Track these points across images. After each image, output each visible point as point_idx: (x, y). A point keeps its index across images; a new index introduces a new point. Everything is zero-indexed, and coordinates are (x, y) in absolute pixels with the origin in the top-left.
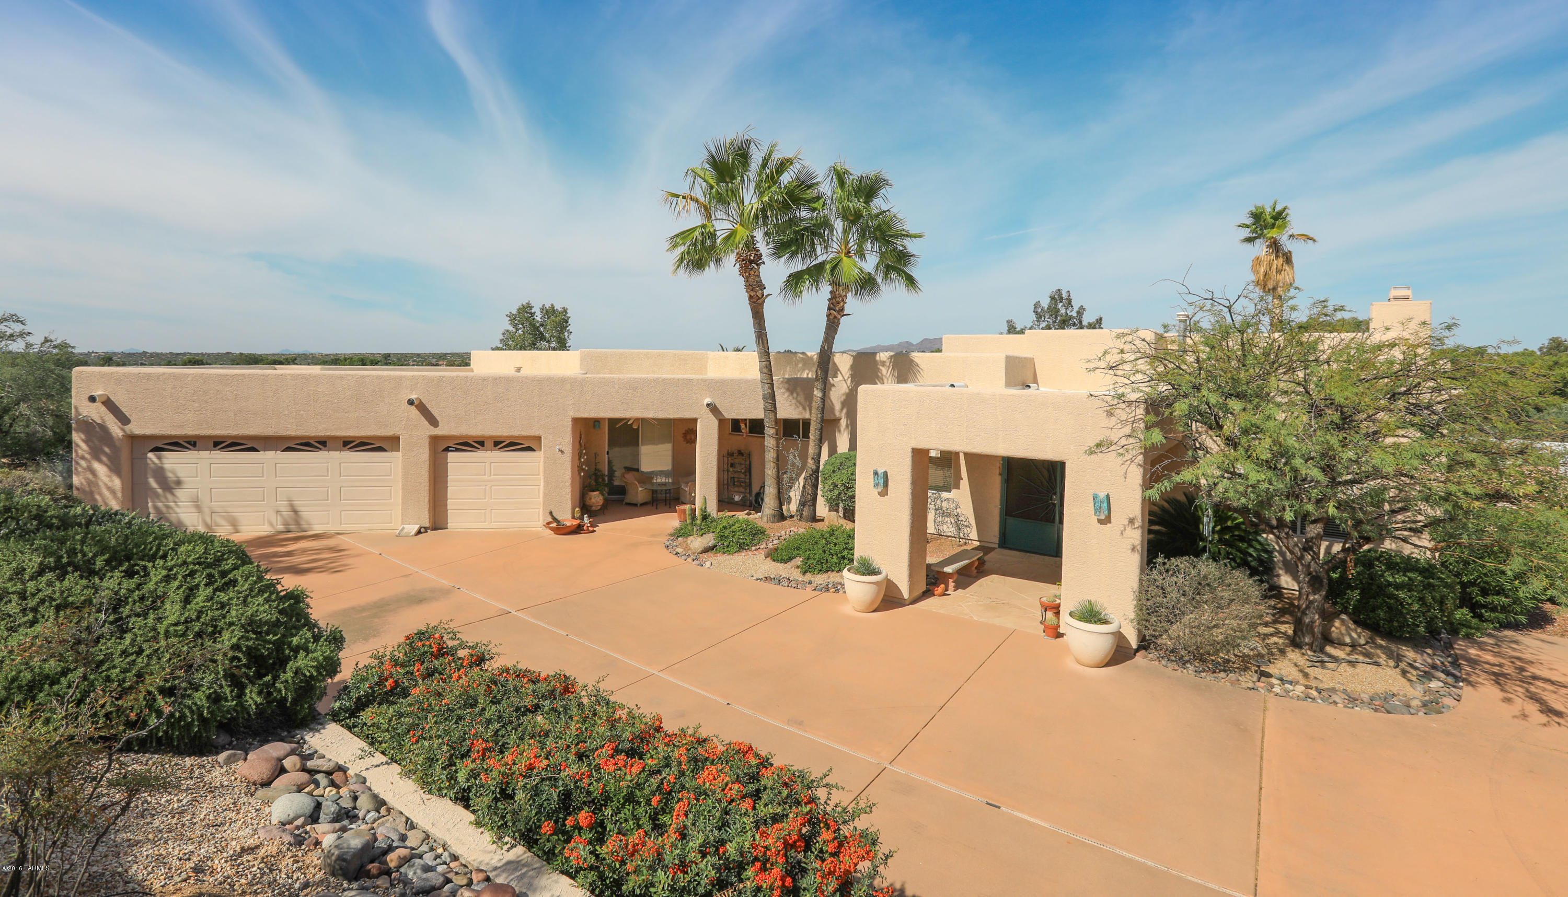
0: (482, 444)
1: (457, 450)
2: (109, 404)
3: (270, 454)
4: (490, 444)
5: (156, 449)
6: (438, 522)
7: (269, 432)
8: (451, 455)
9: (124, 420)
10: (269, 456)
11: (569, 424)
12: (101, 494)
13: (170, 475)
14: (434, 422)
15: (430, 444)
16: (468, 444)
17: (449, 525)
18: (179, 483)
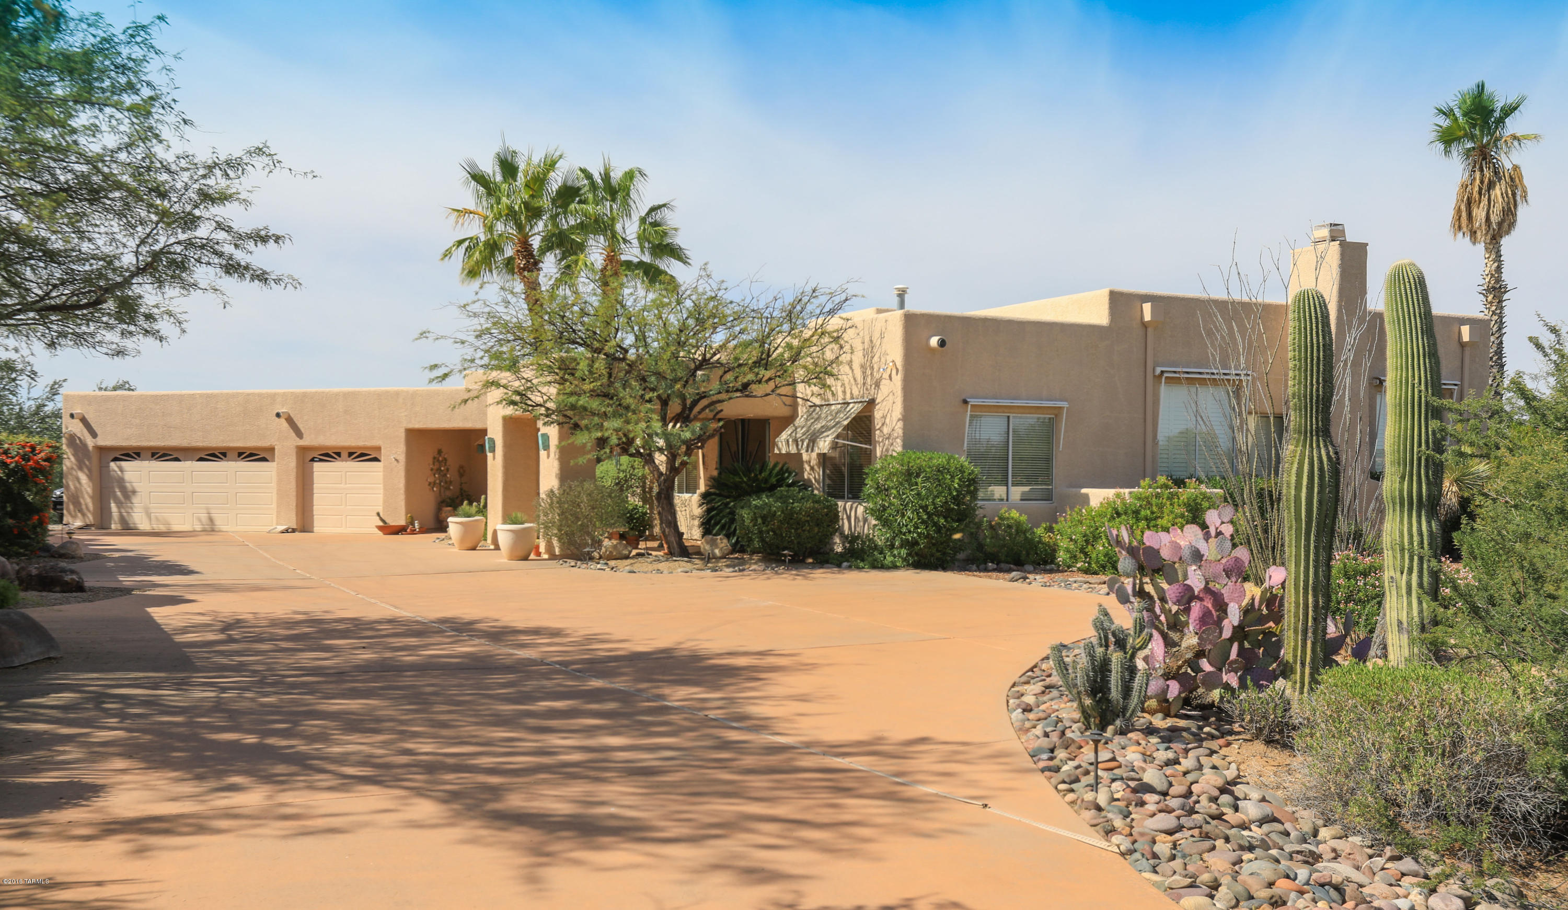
0: (339, 454)
1: (321, 460)
2: (84, 420)
3: (188, 463)
4: (344, 454)
5: (116, 459)
6: (304, 524)
7: (185, 443)
8: (317, 466)
9: (94, 435)
10: (189, 466)
11: (402, 435)
12: (83, 498)
13: (128, 485)
14: (299, 434)
15: (297, 453)
16: (329, 455)
17: (315, 529)
18: (134, 492)
